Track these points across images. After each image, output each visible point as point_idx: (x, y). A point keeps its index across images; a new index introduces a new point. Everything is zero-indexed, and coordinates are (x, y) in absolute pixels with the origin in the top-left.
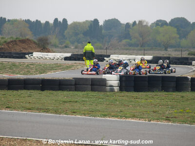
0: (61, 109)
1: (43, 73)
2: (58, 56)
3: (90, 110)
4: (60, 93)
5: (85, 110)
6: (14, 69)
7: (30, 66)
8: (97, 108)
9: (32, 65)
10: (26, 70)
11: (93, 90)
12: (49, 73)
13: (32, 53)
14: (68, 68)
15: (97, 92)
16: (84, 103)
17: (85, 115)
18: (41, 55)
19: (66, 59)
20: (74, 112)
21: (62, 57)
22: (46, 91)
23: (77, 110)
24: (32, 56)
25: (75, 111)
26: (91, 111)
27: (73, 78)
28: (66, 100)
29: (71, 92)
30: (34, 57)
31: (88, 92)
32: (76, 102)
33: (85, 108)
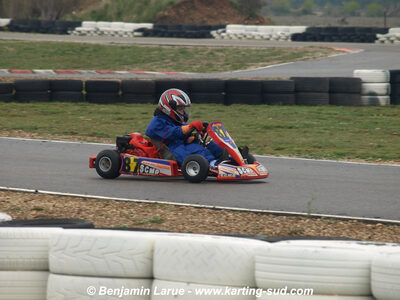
0: (253, 142)
1: (240, 68)
2: (279, 33)
3: (316, 144)
4: (262, 109)
5: (303, 145)
6: (181, 61)
7: (217, 53)
8: (331, 141)
9: (221, 51)
10: (206, 62)
11: (333, 102)
12: (253, 68)
13: (224, 27)
14: (295, 56)
15: (341, 107)
16: (306, 129)
17: (299, 153)
18: (243, 32)
19: (296, 37)
20: (279, 149)
21: (287, 34)
22: (233, 106)
23: (287, 143)
24: (224, 32)
25: (281, 146)
26: (315, 147)
27: (292, 78)
28: (269, 125)
29: (285, 108)
30: (228, 35)
31: (323, 107)
32: (291, 128)
33: (304, 139)
